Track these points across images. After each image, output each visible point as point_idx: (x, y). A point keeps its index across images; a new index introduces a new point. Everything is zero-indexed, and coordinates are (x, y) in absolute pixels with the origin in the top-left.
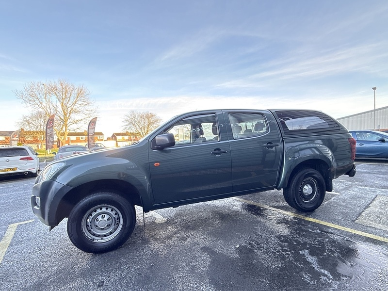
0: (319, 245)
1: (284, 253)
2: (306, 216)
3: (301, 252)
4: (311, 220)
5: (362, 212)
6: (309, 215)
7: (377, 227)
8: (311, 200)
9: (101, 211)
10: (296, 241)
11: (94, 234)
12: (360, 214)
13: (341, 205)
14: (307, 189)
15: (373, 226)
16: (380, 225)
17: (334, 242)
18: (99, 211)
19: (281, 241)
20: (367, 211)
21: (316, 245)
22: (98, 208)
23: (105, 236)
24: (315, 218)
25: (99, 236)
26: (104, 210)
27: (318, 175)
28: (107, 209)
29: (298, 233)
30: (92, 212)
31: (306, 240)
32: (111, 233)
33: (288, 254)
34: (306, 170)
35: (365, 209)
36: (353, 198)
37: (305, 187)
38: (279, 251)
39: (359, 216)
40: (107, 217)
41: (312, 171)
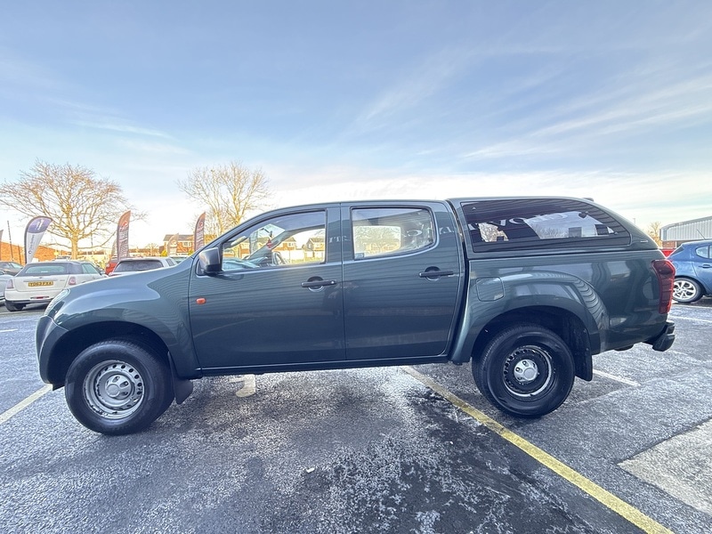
0: (476, 507)
1: (382, 508)
2: (510, 428)
3: (419, 514)
4: (514, 438)
5: (660, 442)
6: (519, 425)
7: (672, 492)
8: (534, 394)
9: (114, 370)
10: (433, 483)
11: (104, 405)
12: (651, 445)
13: (618, 414)
14: (526, 370)
15: (662, 487)
16: (685, 487)
17: (520, 507)
18: (111, 369)
19: (404, 478)
20: (677, 441)
21: (470, 504)
22: (110, 365)
23: (121, 409)
24: (524, 436)
25: (112, 408)
26: (119, 368)
27: (553, 341)
28: (123, 367)
29: (455, 467)
30: (102, 370)
31: (459, 488)
32: (129, 406)
33: (388, 513)
34: (520, 329)
35: (678, 433)
36: (665, 401)
37: (520, 365)
38: (377, 501)
39: (643, 450)
40: (122, 379)
41: (537, 332)
